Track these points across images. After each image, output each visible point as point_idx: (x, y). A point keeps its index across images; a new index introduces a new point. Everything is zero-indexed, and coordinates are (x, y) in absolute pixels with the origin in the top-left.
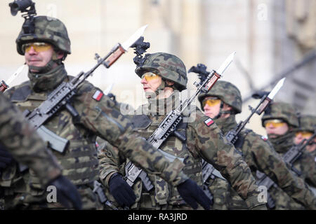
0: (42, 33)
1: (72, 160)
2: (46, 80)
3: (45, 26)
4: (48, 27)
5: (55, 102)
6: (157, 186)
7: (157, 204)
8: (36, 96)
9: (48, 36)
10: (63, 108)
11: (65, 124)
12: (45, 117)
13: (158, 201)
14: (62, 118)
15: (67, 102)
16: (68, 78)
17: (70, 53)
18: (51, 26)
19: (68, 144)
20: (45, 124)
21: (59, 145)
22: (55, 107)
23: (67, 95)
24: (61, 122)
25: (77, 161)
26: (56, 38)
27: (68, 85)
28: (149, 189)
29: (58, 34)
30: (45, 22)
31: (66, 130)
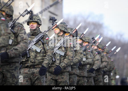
0: (35, 19)
1: (42, 55)
2: (35, 33)
3: (35, 17)
4: (36, 18)
5: (38, 39)
6: (57, 60)
7: (56, 65)
8: (32, 37)
9: (36, 20)
10: (40, 40)
11: (40, 45)
12: (35, 43)
13: (56, 64)
14: (39, 43)
15: (41, 39)
16: (41, 32)
17: (41, 25)
18: (37, 18)
19: (41, 50)
20: (35, 44)
21: (39, 50)
22: (38, 40)
23: (41, 37)
24: (39, 44)
25: (43, 55)
26: (38, 21)
27: (41, 34)
28: (54, 61)
29: (39, 20)
30: (35, 16)
31: (40, 46)
